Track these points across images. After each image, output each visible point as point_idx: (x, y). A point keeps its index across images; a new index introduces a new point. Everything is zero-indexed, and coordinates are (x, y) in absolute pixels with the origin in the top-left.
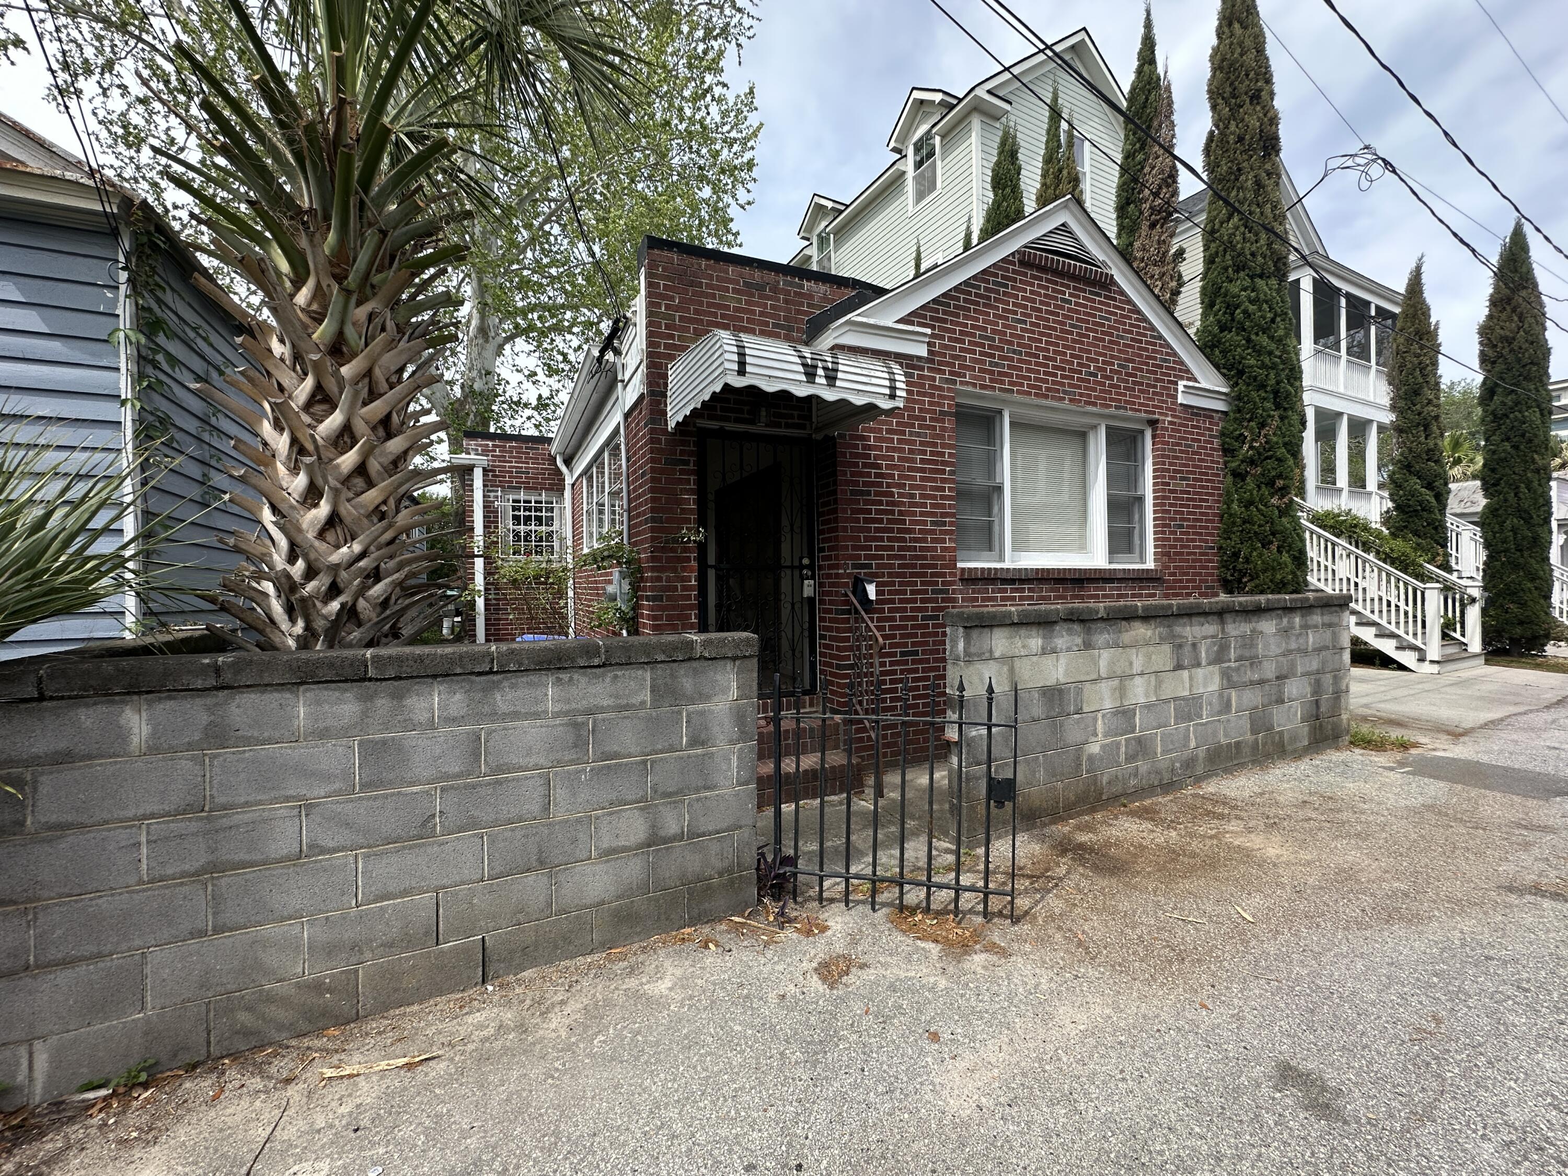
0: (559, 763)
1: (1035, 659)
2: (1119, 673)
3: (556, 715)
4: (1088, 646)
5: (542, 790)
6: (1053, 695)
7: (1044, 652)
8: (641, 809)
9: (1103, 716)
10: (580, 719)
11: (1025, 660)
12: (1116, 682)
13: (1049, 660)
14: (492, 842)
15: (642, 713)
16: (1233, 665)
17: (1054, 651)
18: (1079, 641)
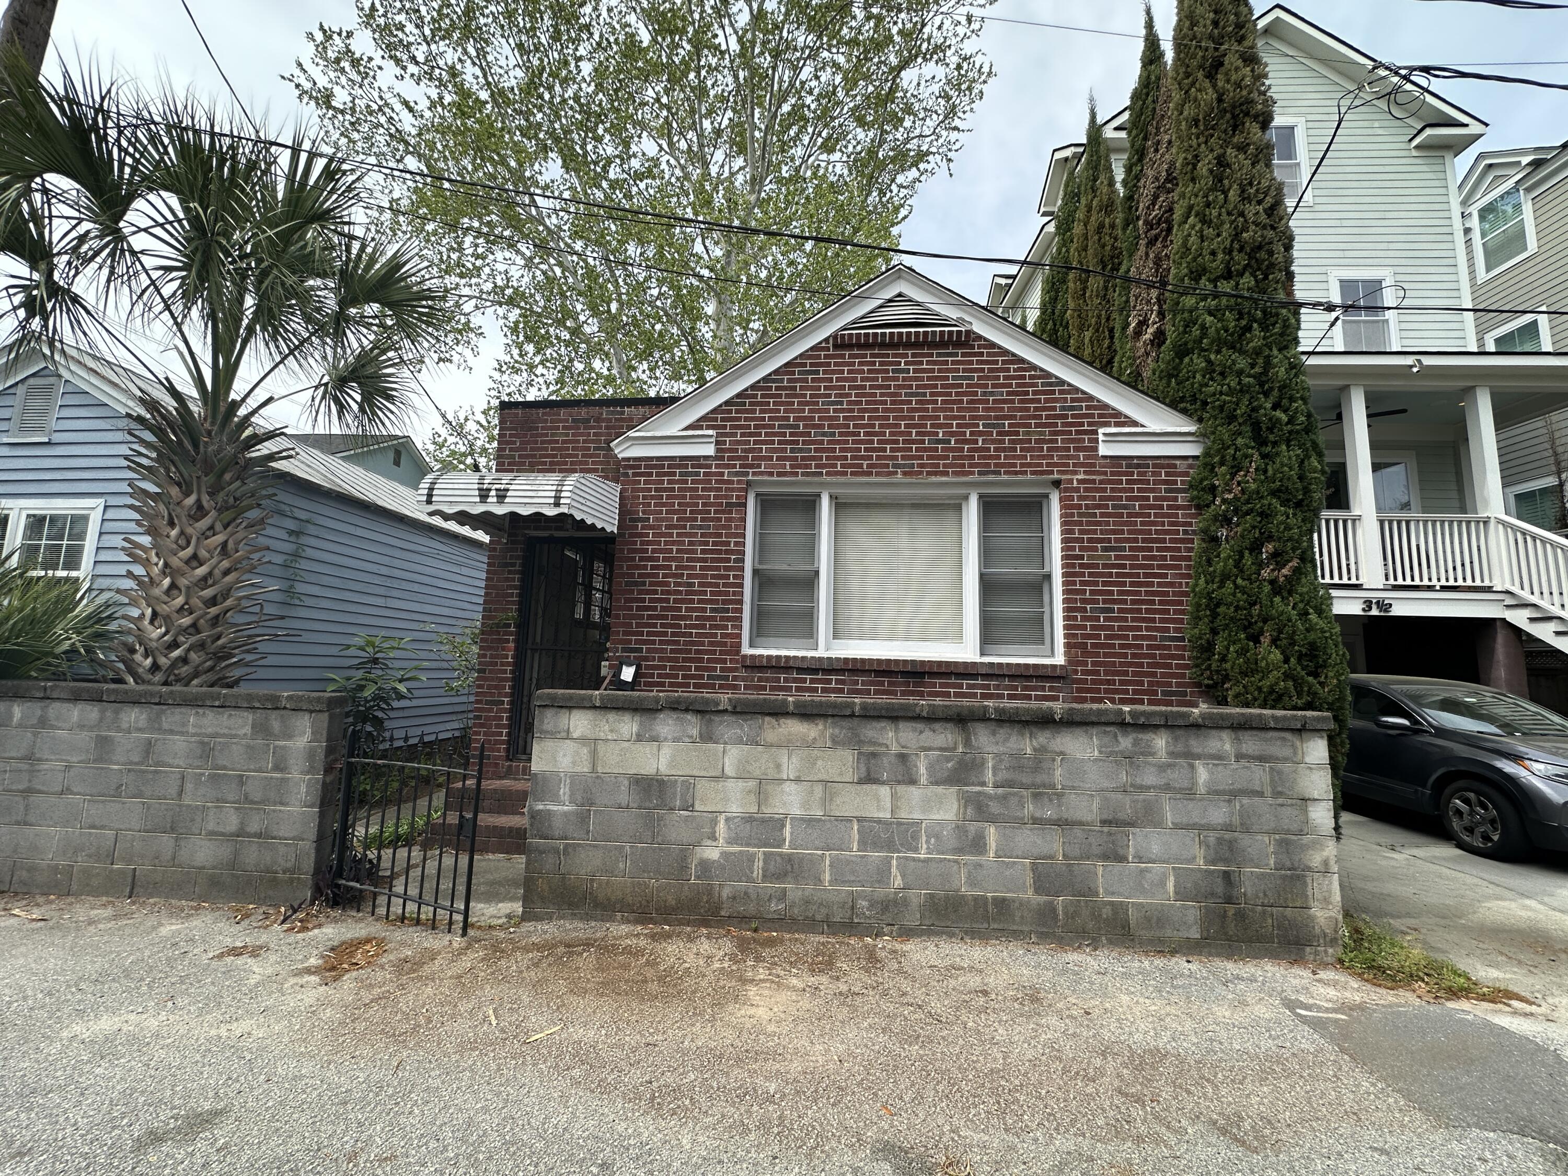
0: (191, 766)
1: (626, 744)
2: (757, 773)
3: (194, 735)
4: (707, 737)
5: (179, 782)
6: (649, 786)
7: (639, 738)
8: (236, 809)
9: (727, 820)
10: (206, 740)
11: (612, 745)
12: (752, 784)
13: (647, 749)
14: (148, 808)
15: (244, 742)
16: (989, 790)
17: (654, 739)
18: (695, 732)
